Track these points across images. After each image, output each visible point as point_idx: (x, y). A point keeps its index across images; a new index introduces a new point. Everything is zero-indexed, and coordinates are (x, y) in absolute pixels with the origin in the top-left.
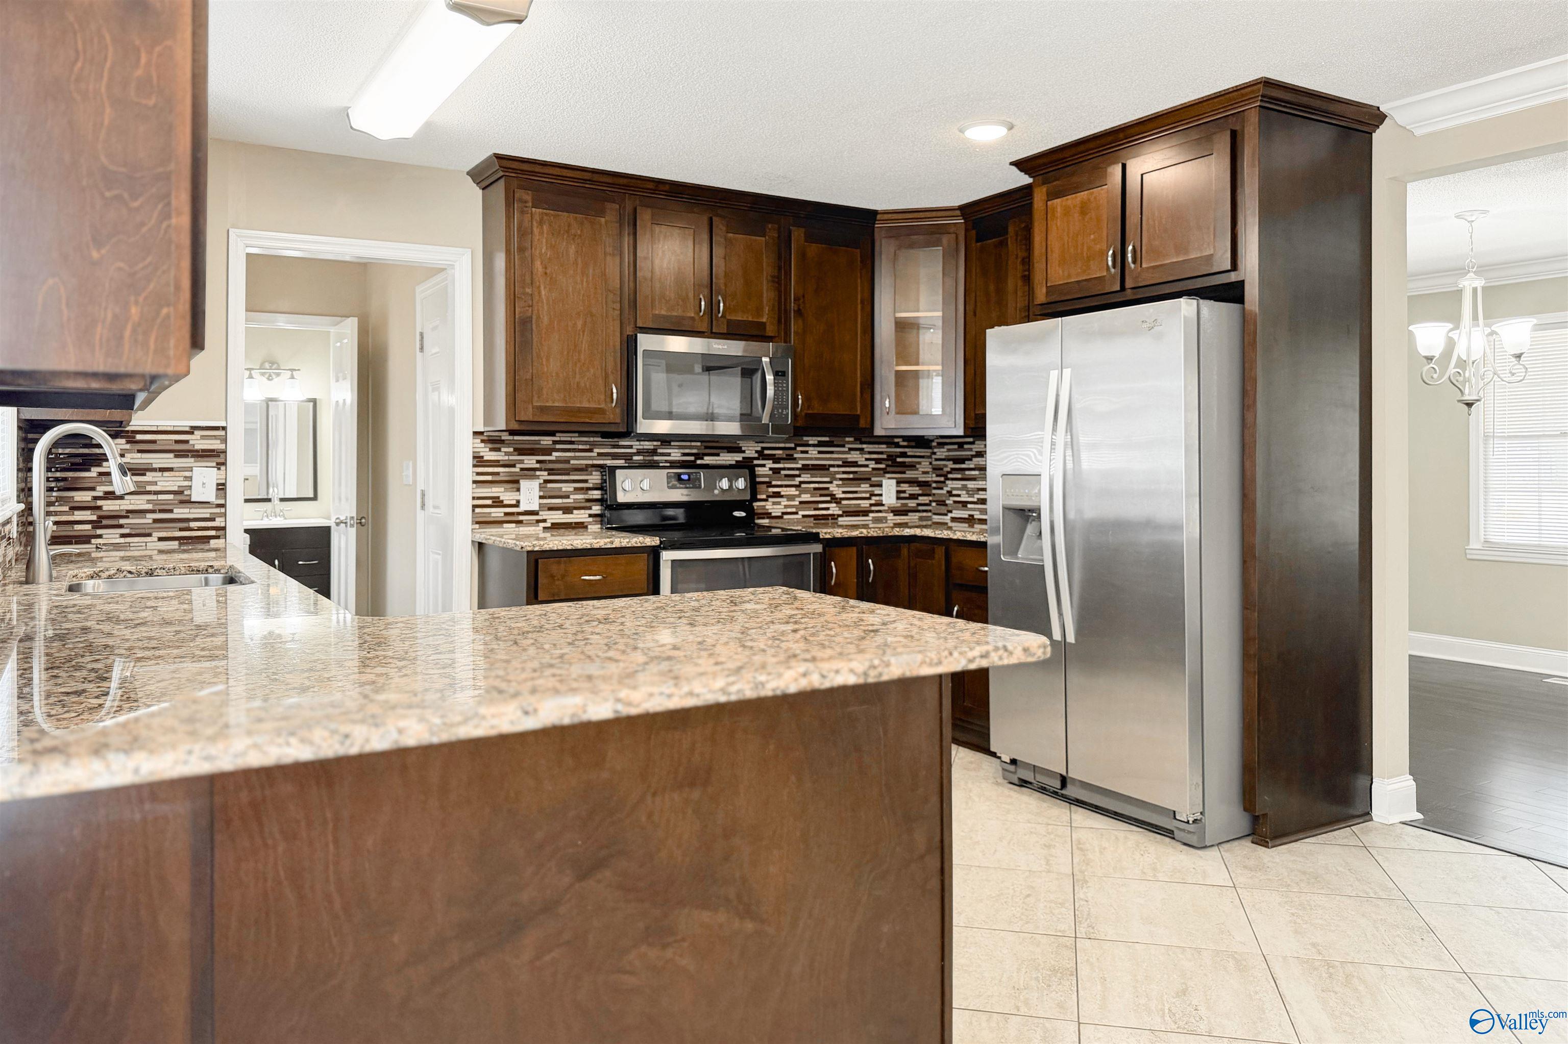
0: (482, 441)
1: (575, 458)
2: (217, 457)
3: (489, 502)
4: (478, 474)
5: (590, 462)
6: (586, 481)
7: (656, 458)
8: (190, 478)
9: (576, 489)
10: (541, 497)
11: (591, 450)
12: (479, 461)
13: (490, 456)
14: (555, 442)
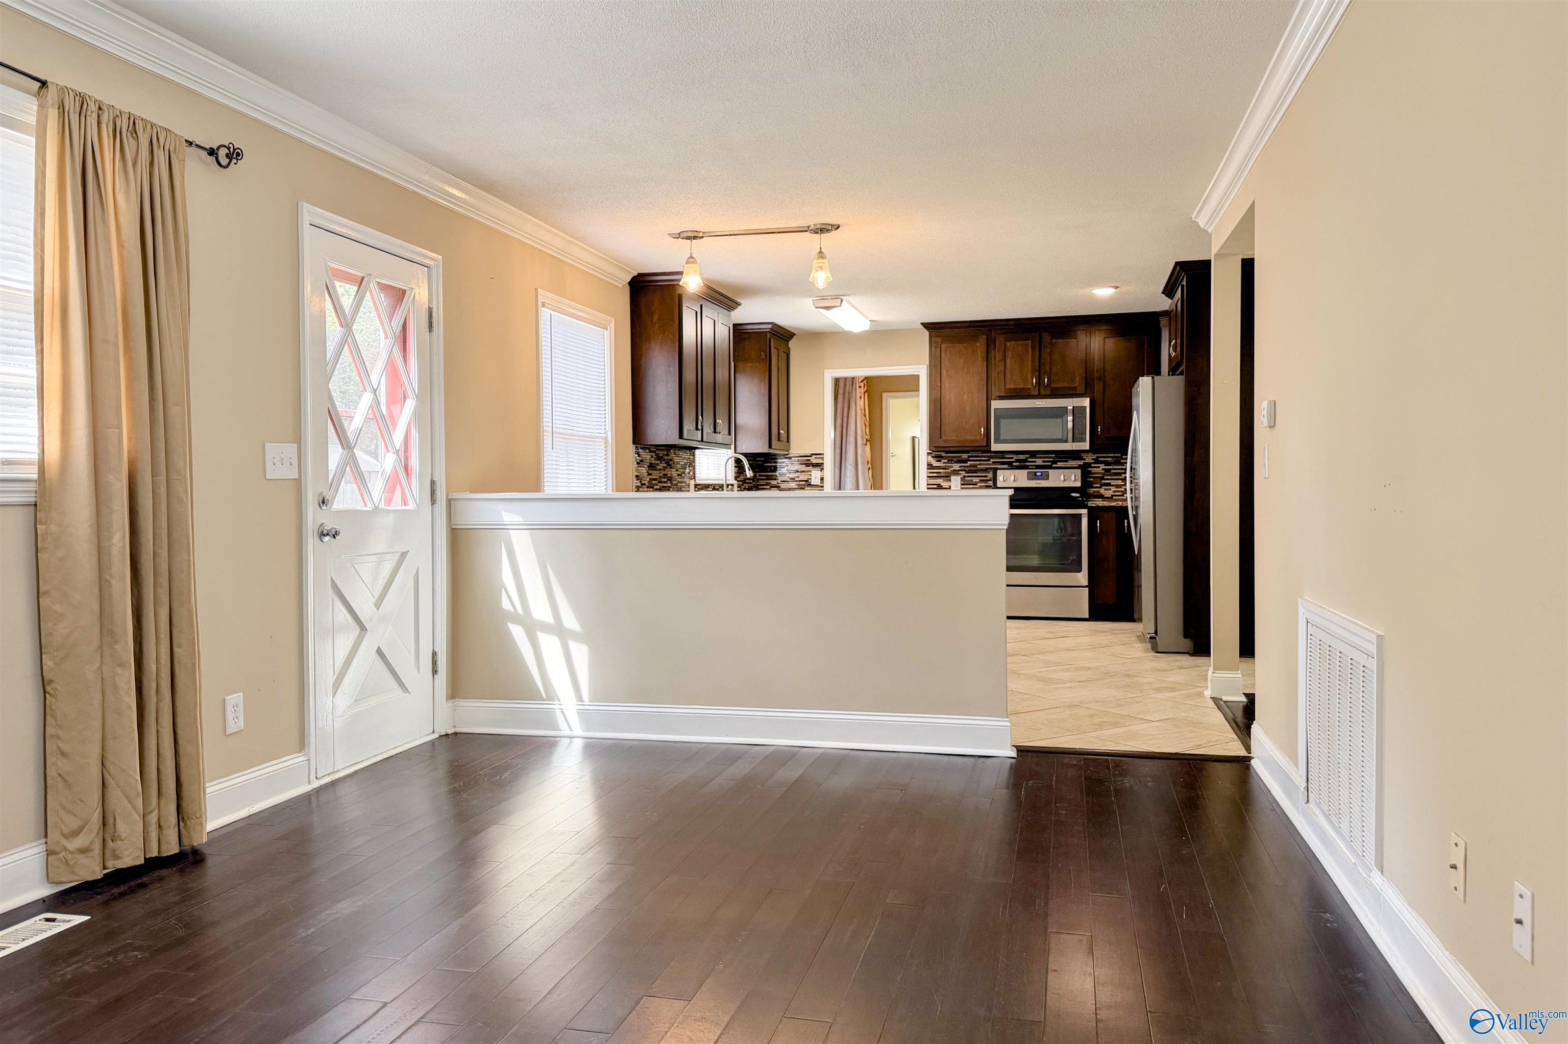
0: (932, 457)
1: (979, 465)
2: (820, 466)
3: (935, 486)
4: (930, 473)
5: (988, 466)
6: (986, 476)
7: (1027, 464)
8: (810, 475)
9: (981, 480)
10: (962, 484)
11: (989, 460)
12: (930, 466)
13: (936, 464)
14: (969, 457)
